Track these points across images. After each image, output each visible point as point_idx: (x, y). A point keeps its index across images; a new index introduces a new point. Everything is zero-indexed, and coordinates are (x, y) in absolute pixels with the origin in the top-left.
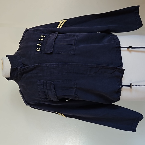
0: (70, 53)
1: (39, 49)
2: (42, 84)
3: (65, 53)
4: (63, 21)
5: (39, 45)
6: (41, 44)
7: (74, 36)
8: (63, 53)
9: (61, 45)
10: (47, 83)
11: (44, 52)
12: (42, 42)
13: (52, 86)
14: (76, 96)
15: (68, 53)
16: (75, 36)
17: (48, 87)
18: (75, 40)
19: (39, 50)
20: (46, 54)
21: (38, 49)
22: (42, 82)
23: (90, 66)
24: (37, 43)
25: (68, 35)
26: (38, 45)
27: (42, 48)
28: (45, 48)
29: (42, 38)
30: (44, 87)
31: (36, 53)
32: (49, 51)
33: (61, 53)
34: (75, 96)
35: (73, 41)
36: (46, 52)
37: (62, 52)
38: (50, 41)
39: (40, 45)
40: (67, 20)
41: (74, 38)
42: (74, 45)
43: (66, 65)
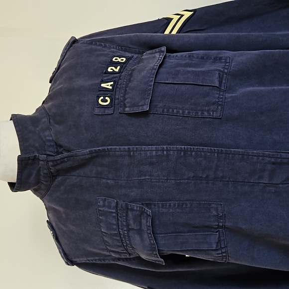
0: (206, 113)
1: (107, 98)
2: (114, 211)
3: (189, 113)
4: (182, 16)
5: (108, 85)
6: (112, 83)
7: (217, 59)
8: (183, 113)
9: (177, 86)
10: (128, 209)
11: (121, 110)
12: (115, 77)
13: (144, 221)
14: (222, 253)
15: (200, 113)
16: (221, 59)
17: (131, 222)
18: (223, 72)
19: (107, 101)
20: (129, 114)
21: (105, 97)
22: (114, 204)
23: (273, 160)
24: (100, 80)
25: (198, 57)
26: (103, 85)
27: (117, 97)
28: (127, 96)
29: (116, 64)
30: (118, 219)
31: (97, 111)
32: (139, 106)
33: (178, 112)
34: (219, 254)
35: (217, 75)
36: (127, 109)
37: (181, 111)
38: (143, 74)
39: (111, 88)
40: (195, 11)
41: (219, 66)
42: (219, 88)
43: (193, 153)
